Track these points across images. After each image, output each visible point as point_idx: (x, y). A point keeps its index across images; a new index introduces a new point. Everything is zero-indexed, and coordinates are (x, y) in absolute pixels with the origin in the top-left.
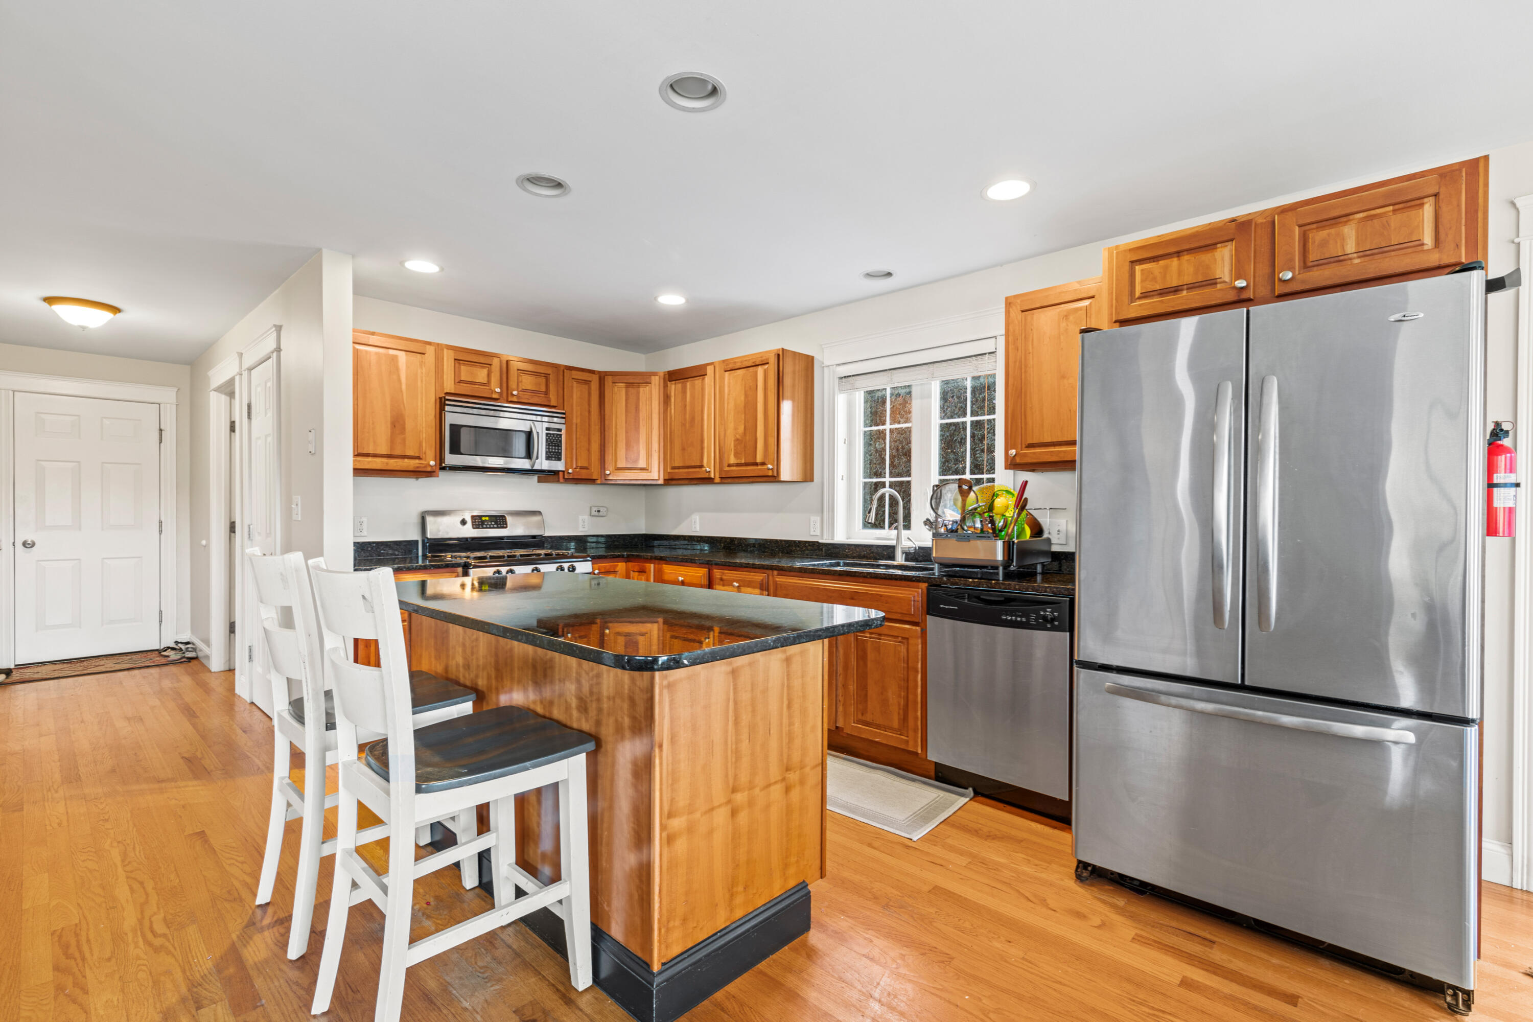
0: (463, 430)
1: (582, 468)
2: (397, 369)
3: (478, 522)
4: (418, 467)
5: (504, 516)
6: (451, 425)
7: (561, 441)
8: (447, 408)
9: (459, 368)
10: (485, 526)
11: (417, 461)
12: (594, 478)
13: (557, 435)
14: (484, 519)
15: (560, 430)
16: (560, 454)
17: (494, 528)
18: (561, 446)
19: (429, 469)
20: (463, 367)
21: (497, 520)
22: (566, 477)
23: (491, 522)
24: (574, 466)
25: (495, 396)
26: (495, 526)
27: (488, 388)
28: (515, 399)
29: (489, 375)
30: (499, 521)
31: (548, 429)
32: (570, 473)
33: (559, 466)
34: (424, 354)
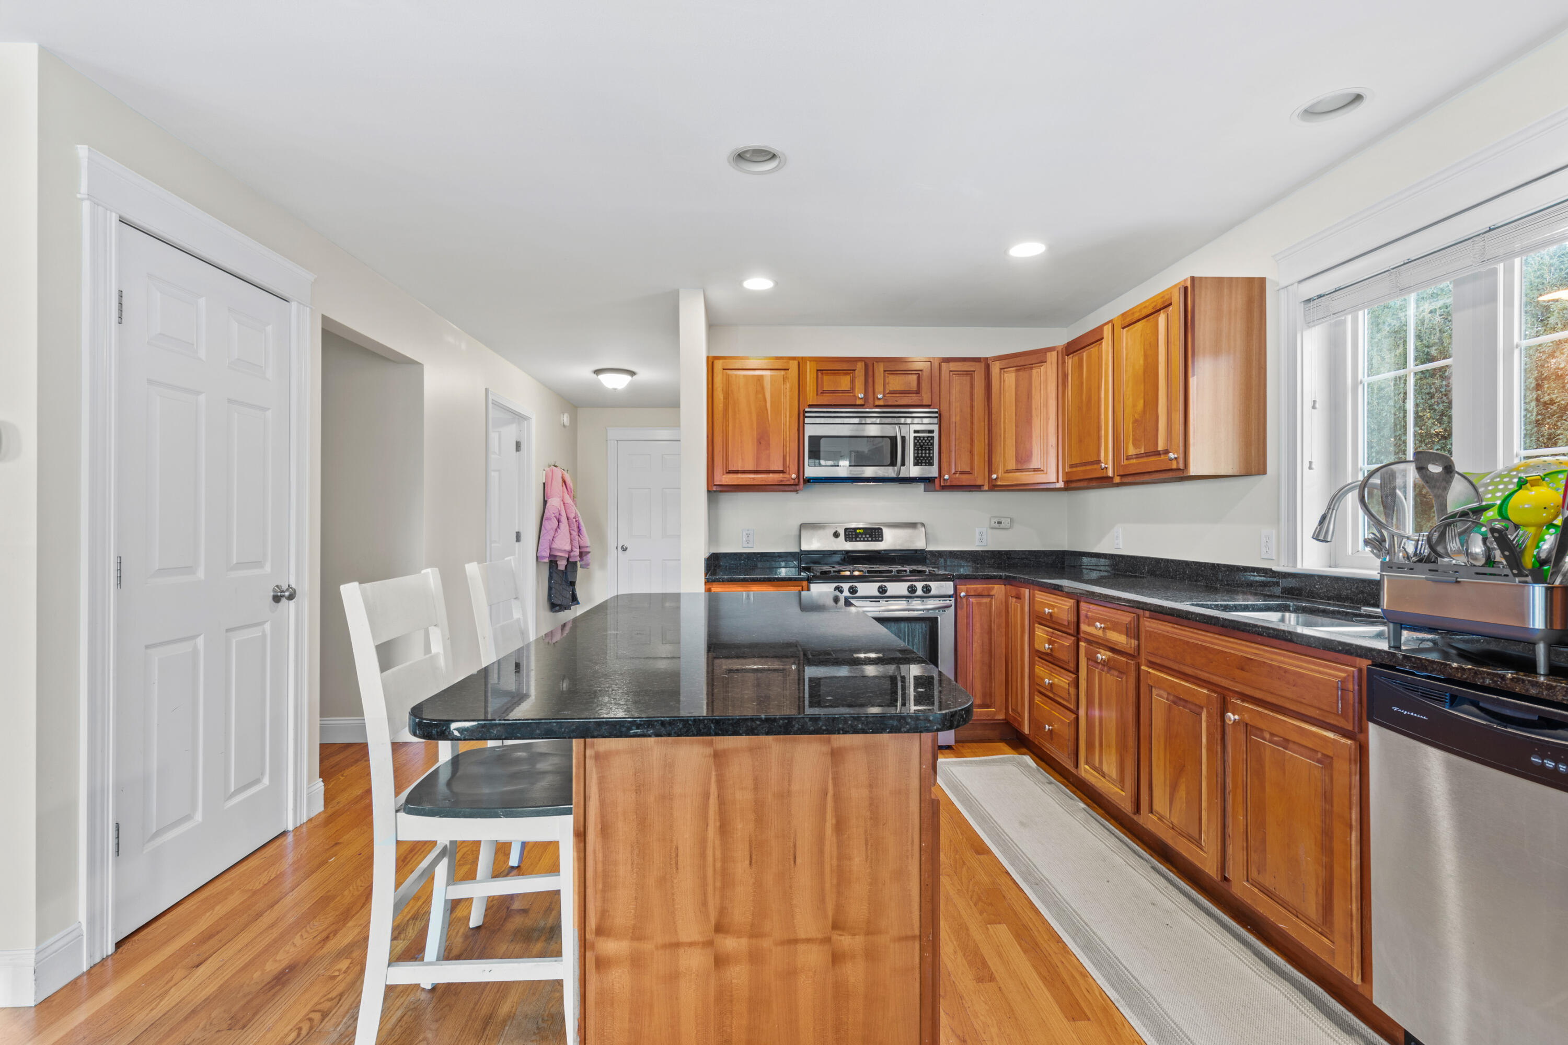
0: (822, 440)
1: (962, 473)
2: (763, 388)
3: (852, 534)
4: (782, 481)
5: (881, 529)
6: (810, 437)
7: (932, 444)
8: (807, 420)
9: (822, 379)
10: (858, 539)
11: (781, 475)
12: (979, 483)
13: (928, 437)
14: (858, 531)
15: (931, 432)
16: (932, 458)
17: (868, 541)
18: (933, 450)
19: (792, 482)
20: (825, 377)
21: (872, 533)
22: (942, 484)
23: (866, 535)
24: (953, 471)
25: (858, 402)
26: (870, 539)
27: (852, 394)
28: (881, 403)
29: (853, 382)
30: (874, 533)
31: (916, 432)
32: (947, 480)
33: (933, 471)
34: (788, 370)
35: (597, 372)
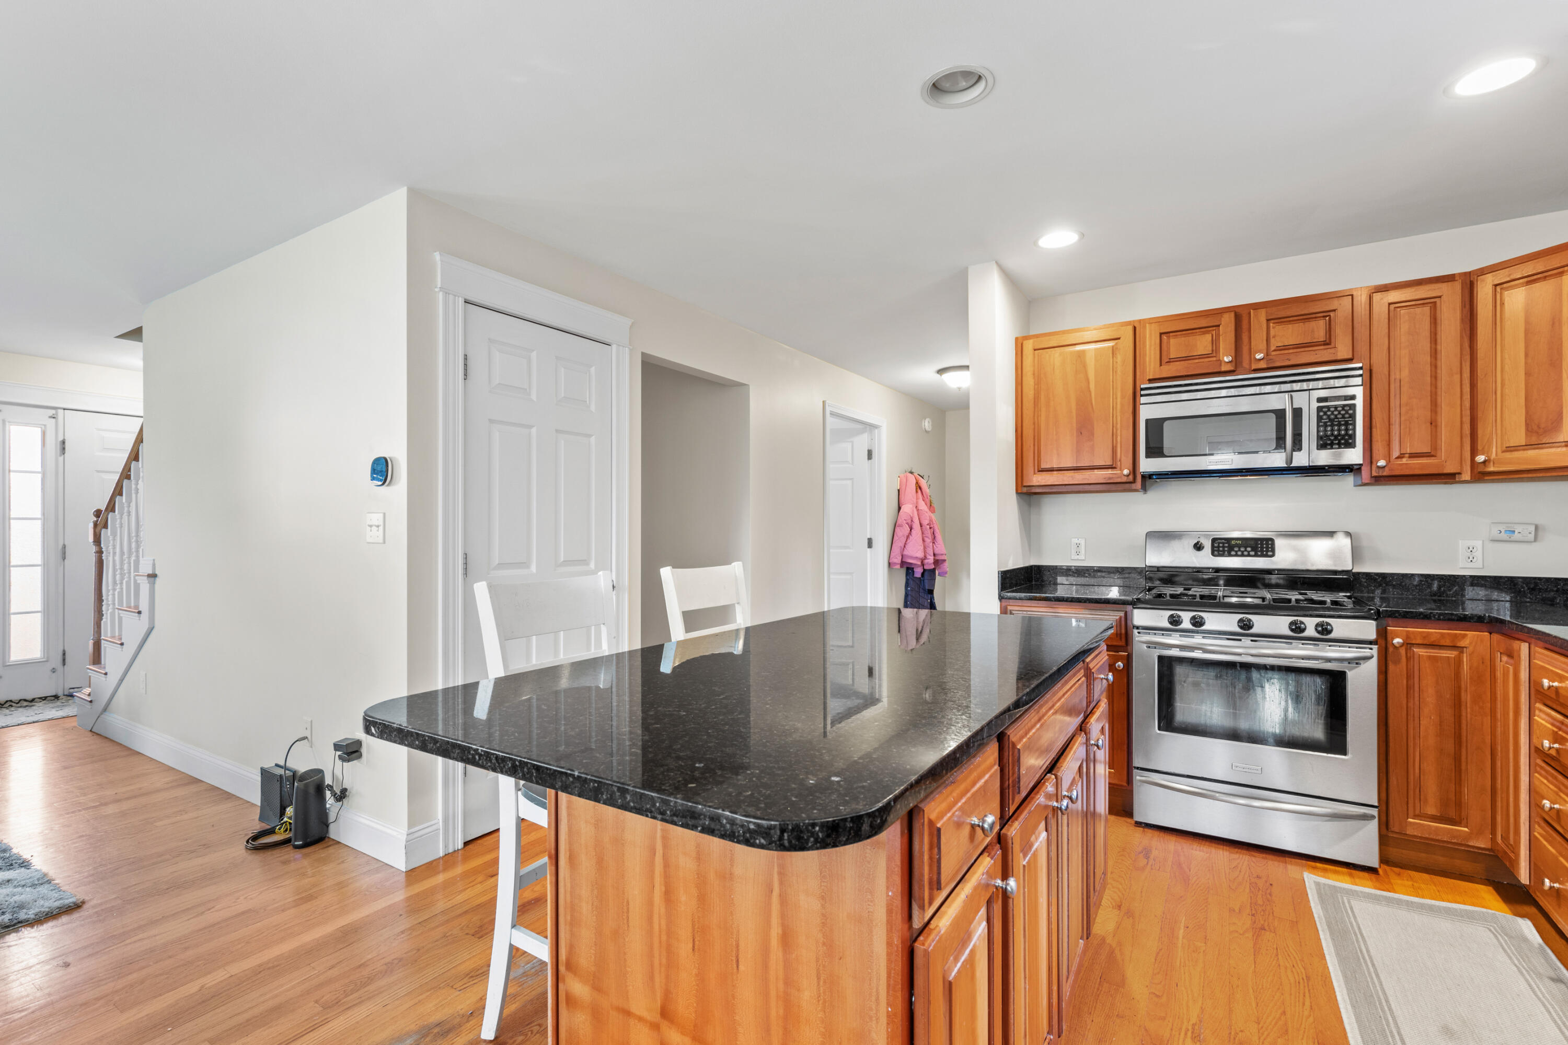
0: (1166, 425)
1: (1413, 456)
2: (1084, 366)
3: (1222, 546)
4: (1110, 478)
5: (1272, 540)
6: (1147, 421)
7: (1353, 416)
8: (1143, 400)
9: (1168, 343)
10: (1233, 553)
11: (1110, 471)
12: (1449, 469)
13: (1345, 406)
14: (1233, 542)
15: (1353, 397)
16: (1353, 436)
17: (1249, 555)
18: (1354, 425)
19: (1124, 479)
20: (1172, 341)
21: (1257, 544)
22: (1374, 474)
23: (1246, 548)
24: (1396, 453)
25: (1224, 368)
26: (1252, 553)
27: (1214, 359)
28: (1263, 365)
29: (1215, 342)
30: (1263, 546)
31: (1320, 400)
32: (1384, 467)
33: (1354, 456)
34: (1119, 339)
35: (941, 371)
